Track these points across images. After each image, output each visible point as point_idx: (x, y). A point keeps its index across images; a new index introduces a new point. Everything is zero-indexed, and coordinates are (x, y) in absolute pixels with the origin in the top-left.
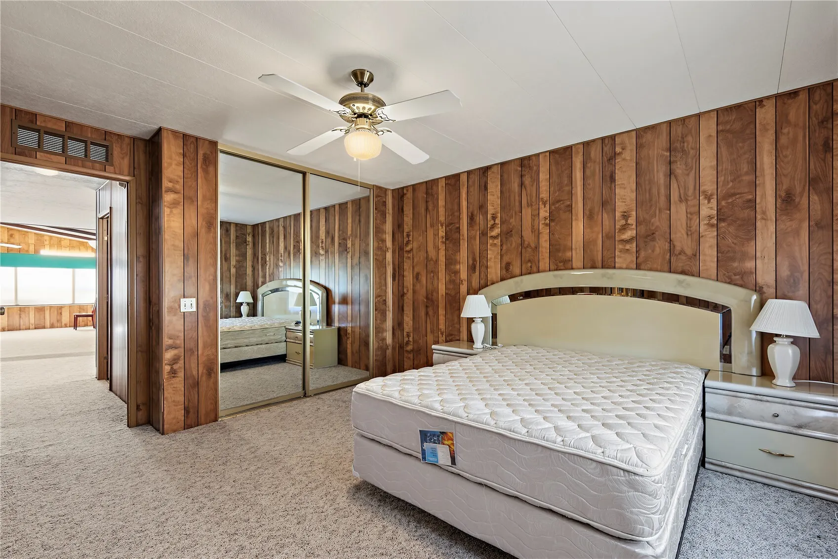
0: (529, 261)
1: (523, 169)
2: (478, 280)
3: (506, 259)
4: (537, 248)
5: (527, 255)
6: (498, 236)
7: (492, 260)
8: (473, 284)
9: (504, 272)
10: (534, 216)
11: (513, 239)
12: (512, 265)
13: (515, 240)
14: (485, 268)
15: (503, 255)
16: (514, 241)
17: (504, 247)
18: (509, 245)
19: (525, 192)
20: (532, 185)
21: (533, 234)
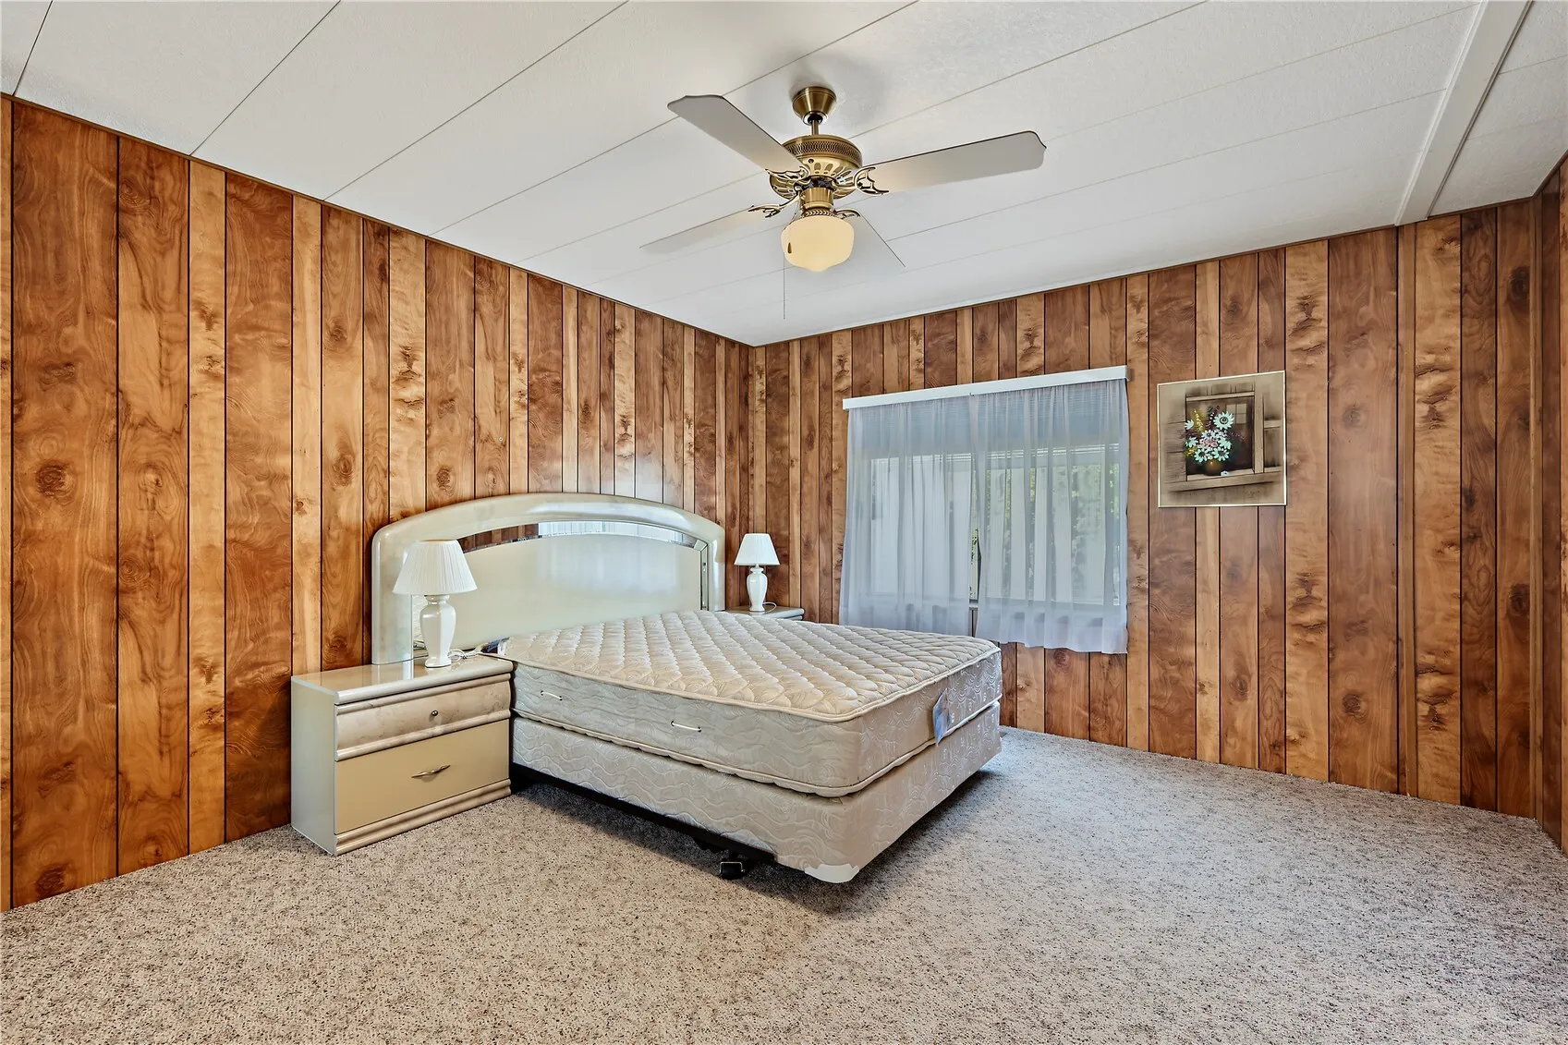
0: (490, 469)
1: (478, 278)
2: (358, 503)
3: (439, 458)
4: (505, 446)
5: (487, 457)
6: (418, 402)
7: (404, 457)
8: (343, 513)
9: (435, 486)
10: (500, 382)
11: (456, 418)
12: (454, 474)
13: (461, 422)
14: (382, 475)
15: (432, 448)
16: (457, 422)
17: (435, 432)
18: (447, 429)
19: (481, 328)
20: (496, 321)
21: (498, 415)
